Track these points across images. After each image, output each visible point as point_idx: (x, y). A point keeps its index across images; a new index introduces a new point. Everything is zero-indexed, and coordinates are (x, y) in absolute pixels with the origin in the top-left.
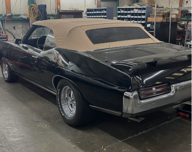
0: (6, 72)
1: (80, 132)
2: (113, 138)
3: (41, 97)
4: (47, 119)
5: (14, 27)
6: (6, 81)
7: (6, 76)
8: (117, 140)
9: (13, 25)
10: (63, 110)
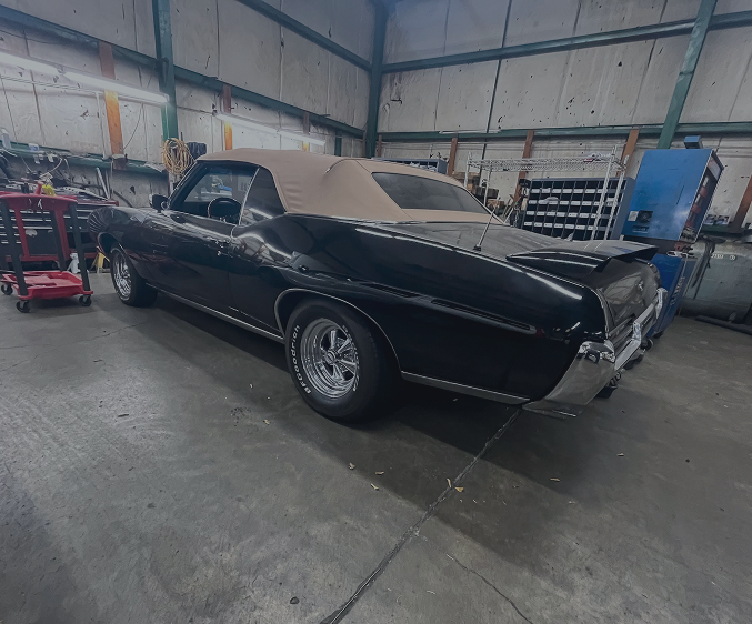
0: (124, 282)
1: (364, 437)
2: (454, 449)
3: (222, 342)
4: (262, 402)
5: (132, 189)
6: (124, 302)
7: (126, 291)
8: (467, 455)
9: (129, 183)
10: (306, 380)
